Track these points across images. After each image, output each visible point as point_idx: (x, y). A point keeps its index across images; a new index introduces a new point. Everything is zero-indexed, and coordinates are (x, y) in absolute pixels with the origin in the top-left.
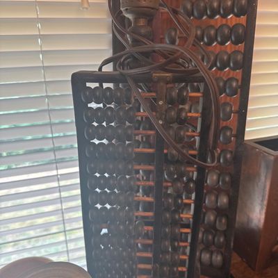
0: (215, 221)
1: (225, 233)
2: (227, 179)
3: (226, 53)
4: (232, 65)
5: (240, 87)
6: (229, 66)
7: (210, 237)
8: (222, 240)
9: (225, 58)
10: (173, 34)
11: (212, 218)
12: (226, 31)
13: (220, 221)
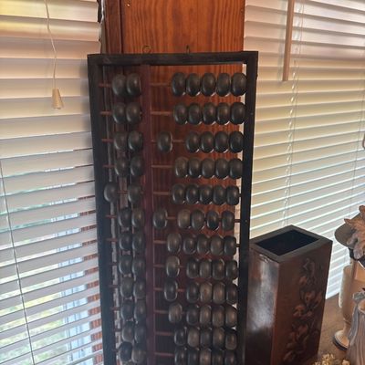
0: (224, 339)
1: (235, 353)
2: (234, 293)
3: (225, 161)
4: (231, 173)
5: (241, 195)
6: (229, 174)
7: (219, 359)
8: (232, 360)
9: (224, 166)
10: (167, 139)
11: (220, 337)
12: (224, 139)
13: (230, 340)
